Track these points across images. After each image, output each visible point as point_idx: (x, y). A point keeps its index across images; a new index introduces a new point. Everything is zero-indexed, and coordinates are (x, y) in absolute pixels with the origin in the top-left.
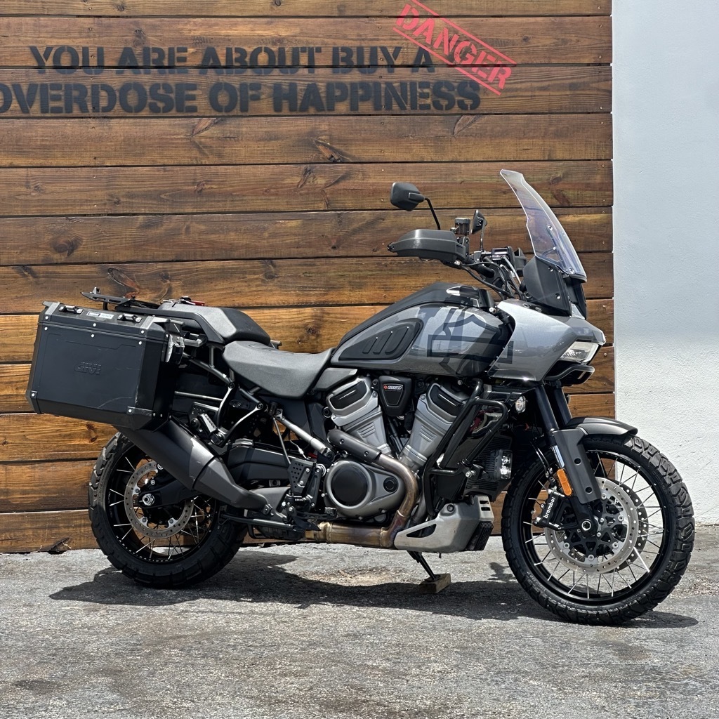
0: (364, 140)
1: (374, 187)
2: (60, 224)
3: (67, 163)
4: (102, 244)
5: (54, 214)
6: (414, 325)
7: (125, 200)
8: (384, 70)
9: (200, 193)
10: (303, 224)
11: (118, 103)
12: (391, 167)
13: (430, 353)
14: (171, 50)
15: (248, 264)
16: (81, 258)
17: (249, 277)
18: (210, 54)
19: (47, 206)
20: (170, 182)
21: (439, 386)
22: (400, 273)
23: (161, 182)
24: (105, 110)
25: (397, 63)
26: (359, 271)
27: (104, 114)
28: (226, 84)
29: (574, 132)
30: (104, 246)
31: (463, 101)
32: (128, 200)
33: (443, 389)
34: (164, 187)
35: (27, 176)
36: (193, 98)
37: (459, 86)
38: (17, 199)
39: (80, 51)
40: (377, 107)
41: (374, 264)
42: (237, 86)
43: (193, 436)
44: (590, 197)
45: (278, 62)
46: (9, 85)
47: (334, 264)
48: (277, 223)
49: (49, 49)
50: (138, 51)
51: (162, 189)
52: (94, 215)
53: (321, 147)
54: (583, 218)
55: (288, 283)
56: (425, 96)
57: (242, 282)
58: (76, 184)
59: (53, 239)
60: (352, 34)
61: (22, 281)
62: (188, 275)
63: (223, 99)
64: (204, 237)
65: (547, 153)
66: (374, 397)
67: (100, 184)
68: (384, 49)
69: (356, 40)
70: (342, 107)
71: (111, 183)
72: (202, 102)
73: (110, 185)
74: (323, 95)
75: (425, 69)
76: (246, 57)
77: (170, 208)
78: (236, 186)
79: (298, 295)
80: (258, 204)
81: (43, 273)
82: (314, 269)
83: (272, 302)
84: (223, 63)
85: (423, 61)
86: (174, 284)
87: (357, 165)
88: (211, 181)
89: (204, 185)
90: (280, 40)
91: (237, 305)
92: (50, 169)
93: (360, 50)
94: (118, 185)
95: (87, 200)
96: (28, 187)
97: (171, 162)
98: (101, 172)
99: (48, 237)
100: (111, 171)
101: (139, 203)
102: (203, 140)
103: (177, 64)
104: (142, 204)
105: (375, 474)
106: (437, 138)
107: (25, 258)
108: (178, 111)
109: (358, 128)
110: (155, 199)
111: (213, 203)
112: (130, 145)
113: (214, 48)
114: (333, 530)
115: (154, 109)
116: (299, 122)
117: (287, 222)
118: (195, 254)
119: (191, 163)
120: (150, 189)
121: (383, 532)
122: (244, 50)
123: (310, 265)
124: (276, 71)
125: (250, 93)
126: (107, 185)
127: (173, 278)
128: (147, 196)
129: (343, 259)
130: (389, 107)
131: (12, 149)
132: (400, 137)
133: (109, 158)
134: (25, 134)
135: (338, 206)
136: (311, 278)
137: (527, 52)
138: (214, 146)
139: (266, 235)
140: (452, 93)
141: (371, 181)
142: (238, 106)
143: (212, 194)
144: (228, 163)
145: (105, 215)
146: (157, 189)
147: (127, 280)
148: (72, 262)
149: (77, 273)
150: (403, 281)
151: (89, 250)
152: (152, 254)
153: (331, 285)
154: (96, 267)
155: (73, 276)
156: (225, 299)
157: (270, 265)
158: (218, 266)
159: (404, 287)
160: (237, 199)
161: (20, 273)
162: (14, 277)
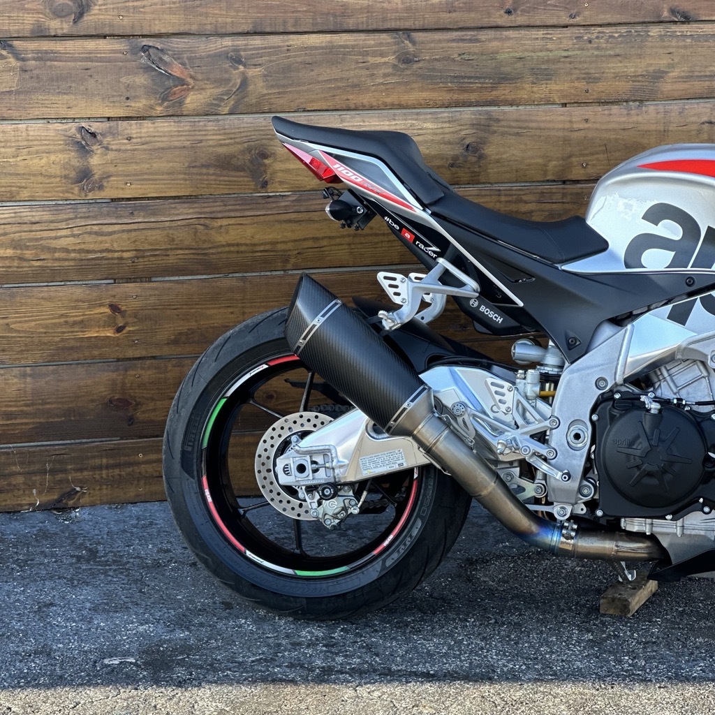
15: (372, 40)
16: (96, 28)
17: (371, 60)
22: (612, 53)
26: (548, 50)
30: (134, 8)
41: (571, 38)
47: (508, 39)
55: (434, 70)
57: (361, 68)
62: (274, 58)
79: (450, 90)
81: (33, 52)
82: (475, 47)
83: (409, 101)
86: (252, 72)
118: (285, 22)
123: (471, 41)
127: (249, 61)
129: (523, 32)
136: (470, 62)
147: (174, 66)
148: (82, 34)
149: (90, 53)
150: (615, 66)
151: (109, 13)
152: (213, 21)
153: (502, 74)
154: (121, 43)
155: (83, 58)
156: (334, 96)
157: (406, 42)
158: (322, 42)
159: (617, 76)
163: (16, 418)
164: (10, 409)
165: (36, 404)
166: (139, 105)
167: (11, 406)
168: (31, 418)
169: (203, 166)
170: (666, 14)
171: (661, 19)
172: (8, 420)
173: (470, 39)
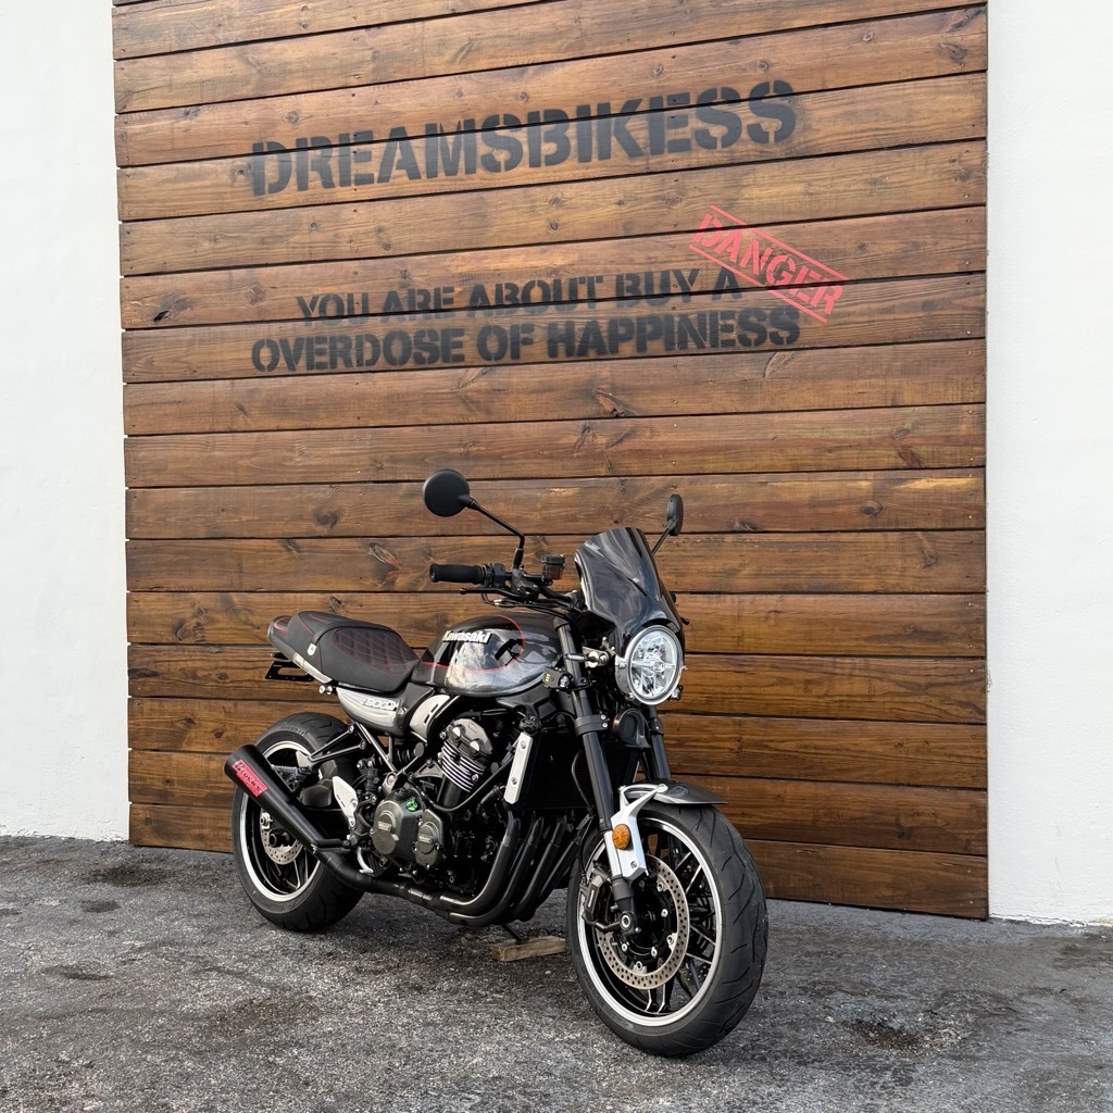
0: (653, 388)
1: (664, 447)
2: (323, 493)
3: (331, 424)
4: (364, 516)
5: (318, 481)
7: (388, 465)
8: (678, 300)
9: (468, 456)
10: (581, 493)
11: (382, 354)
12: (687, 421)
14: (437, 291)
16: (344, 531)
18: (479, 293)
19: (311, 472)
20: (435, 444)
22: (695, 554)
23: (426, 444)
24: (369, 363)
25: (694, 288)
27: (368, 367)
28: (496, 327)
29: (929, 366)
30: (367, 518)
31: (777, 333)
32: (391, 465)
34: (429, 449)
35: (293, 440)
36: (460, 345)
37: (773, 314)
38: (282, 465)
39: (345, 298)
40: (669, 345)
42: (507, 328)
44: (951, 455)
45: (552, 298)
46: (276, 339)
48: (551, 491)
49: (315, 299)
50: (403, 294)
51: (427, 451)
52: (360, 482)
53: (601, 399)
54: (939, 483)
56: (729, 329)
58: (339, 448)
59: (316, 509)
60: (640, 257)
61: (286, 555)
63: (492, 345)
65: (890, 397)
67: (363, 447)
68: (678, 273)
69: (645, 264)
70: (627, 348)
71: (375, 446)
72: (469, 350)
73: (374, 448)
74: (604, 334)
75: (729, 295)
76: (517, 292)
78: (506, 447)
80: (531, 468)
81: (307, 547)
84: (492, 303)
85: (728, 285)
88: (478, 442)
89: (470, 446)
90: (555, 271)
92: (315, 432)
93: (649, 275)
94: (381, 448)
95: (350, 466)
96: (293, 451)
97: (437, 421)
98: (365, 433)
99: (311, 507)
100: (375, 433)
101: (402, 469)
102: (469, 394)
103: (444, 307)
106: (744, 382)
107: (289, 530)
108: (445, 361)
109: (645, 373)
110: (419, 463)
111: (481, 468)
112: (393, 402)
113: (482, 287)
115: (419, 360)
116: (577, 369)
117: (563, 490)
118: (461, 528)
119: (457, 422)
120: (414, 452)
122: (516, 286)
124: (552, 308)
125: (522, 336)
126: (370, 449)
127: (437, 555)
128: (411, 460)
130: (683, 344)
131: (279, 410)
132: (697, 383)
133: (373, 417)
134: (292, 393)
135: (622, 470)
137: (863, 264)
138: (481, 400)
139: (539, 506)
140: (764, 323)
141: (660, 439)
142: (508, 353)
143: (479, 457)
144: (499, 420)
145: (370, 482)
146: (422, 452)
147: (389, 557)
148: (335, 535)
149: (340, 548)
150: (697, 564)
151: (351, 521)
152: (416, 526)
154: (359, 541)
157: (542, 543)
158: (485, 542)
159: (700, 572)
160: (507, 462)
161: (286, 547)
162: (279, 551)
166: (368, 583)
169: (406, 627)
170: (737, 526)
171: (734, 529)
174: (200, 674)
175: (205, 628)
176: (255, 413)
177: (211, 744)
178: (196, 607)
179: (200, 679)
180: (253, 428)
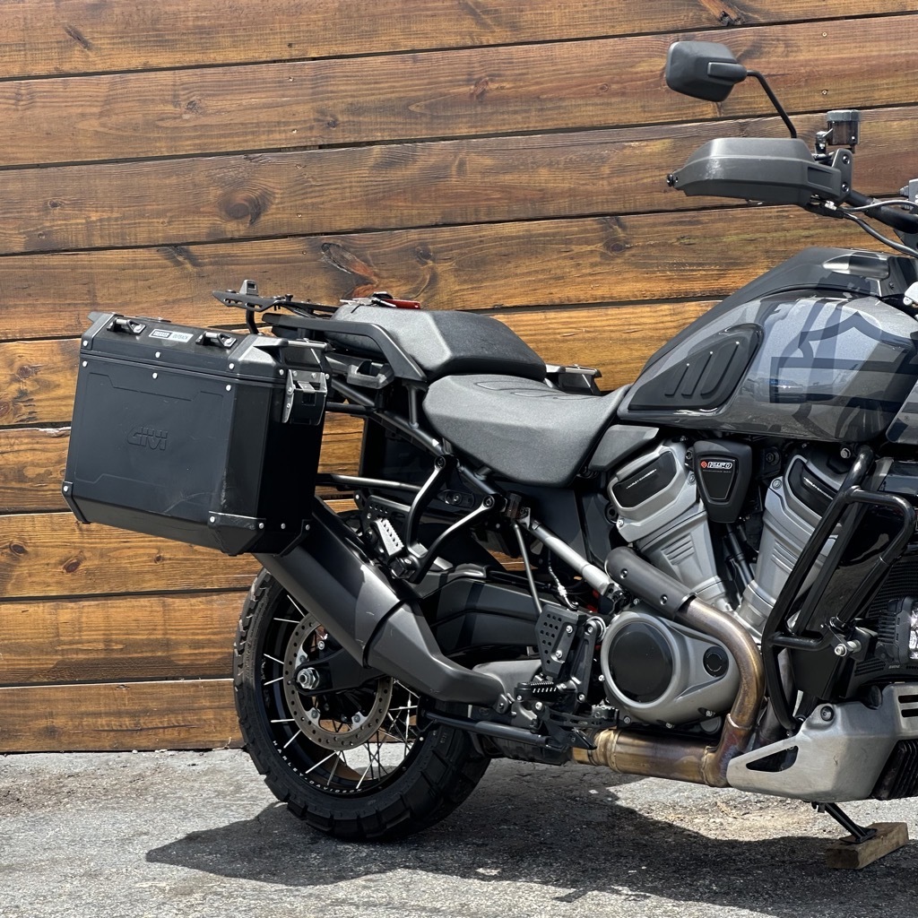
1: (808, 69)
2: (235, 169)
3: (241, 57)
4: (309, 201)
5: (223, 150)
6: (749, 338)
7: (346, 120)
9: (481, 98)
10: (674, 147)
12: (842, 27)
13: (776, 396)
15: (574, 226)
16: (273, 228)
17: (576, 249)
19: (211, 137)
20: (426, 81)
21: (805, 461)
23: (410, 83)
26: (784, 229)
30: (313, 204)
32: (351, 118)
33: (812, 467)
34: (415, 91)
35: (174, 85)
38: (158, 127)
43: (367, 562)
47: (735, 219)
48: (625, 147)
51: (413, 94)
52: (295, 148)
55: (649, 257)
57: (565, 258)
58: (258, 95)
59: (225, 195)
61: (174, 272)
62: (466, 250)
64: (491, 179)
66: (692, 483)
67: (300, 92)
71: (320, 89)
73: (318, 93)
77: (427, 129)
78: (546, 82)
79: (670, 279)
80: (588, 113)
81: (209, 256)
82: (697, 231)
83: (623, 295)
86: (441, 268)
87: (774, 27)
88: (499, 75)
89: (487, 84)
91: (557, 302)
92: (212, 70)
94: (332, 92)
95: (279, 123)
96: (176, 104)
97: (426, 44)
98: (301, 70)
99: (214, 193)
100: (320, 68)
101: (371, 123)
104: (377, 123)
105: (687, 639)
107: (177, 231)
110: (399, 114)
111: (506, 117)
112: (350, 17)
114: (619, 749)
117: (644, 143)
118: (477, 211)
119: (461, 44)
120: (389, 96)
121: (707, 755)
123: (691, 223)
126: (313, 94)
127: (439, 256)
128: (385, 108)
131: (147, 37)
133: (314, 43)
134: (167, 8)
135: (740, 108)
136: (691, 246)
138: (502, 8)
139: (606, 170)
141: (802, 57)
143: (503, 100)
144: (531, 40)
145: (313, 147)
146: (402, 95)
147: (357, 264)
148: (259, 234)
149: (268, 255)
151: (287, 212)
152: (399, 213)
153: (731, 258)
154: (300, 242)
155: (261, 260)
156: (535, 290)
157: (615, 227)
158: (518, 231)
160: (550, 105)
161: (171, 258)
162: (160, 267)
163: (203, 648)
164: (196, 637)
165: (224, 633)
167: (198, 634)
168: (219, 648)
172: (195, 649)
173: (689, 221)
174: (31, 472)
175: (35, 398)
176: (102, 42)
177: (58, 583)
178: (17, 365)
179: (31, 480)
180: (100, 68)
